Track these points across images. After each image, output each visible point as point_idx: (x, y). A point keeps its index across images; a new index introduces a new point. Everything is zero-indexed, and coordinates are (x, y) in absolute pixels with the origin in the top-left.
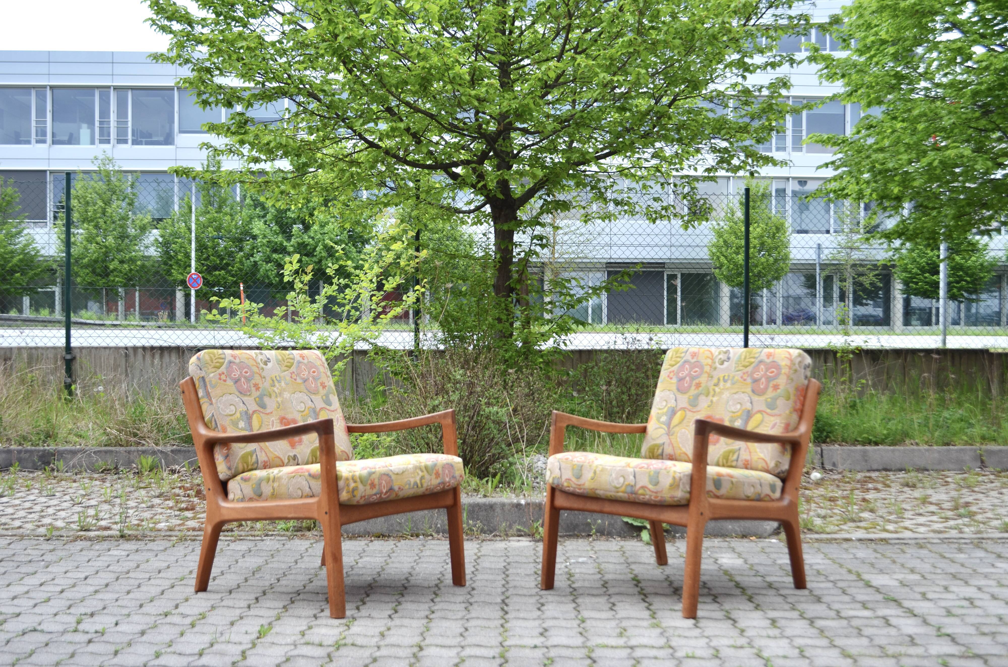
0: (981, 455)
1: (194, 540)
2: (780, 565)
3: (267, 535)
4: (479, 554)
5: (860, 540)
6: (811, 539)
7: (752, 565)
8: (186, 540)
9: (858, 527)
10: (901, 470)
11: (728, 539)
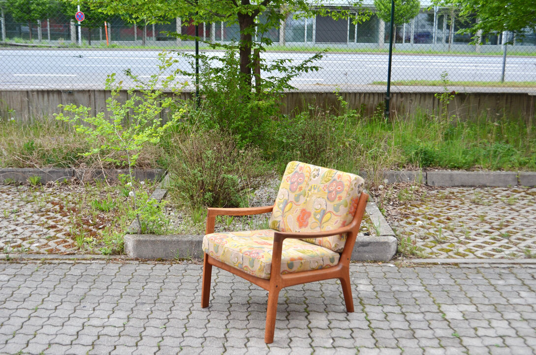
0: (518, 179)
1: (51, 263)
2: (394, 292)
3: (94, 259)
4: (217, 281)
5: (443, 264)
6: (414, 264)
7: (377, 292)
8: (46, 263)
9: (442, 250)
10: (471, 186)
11: (365, 264)
